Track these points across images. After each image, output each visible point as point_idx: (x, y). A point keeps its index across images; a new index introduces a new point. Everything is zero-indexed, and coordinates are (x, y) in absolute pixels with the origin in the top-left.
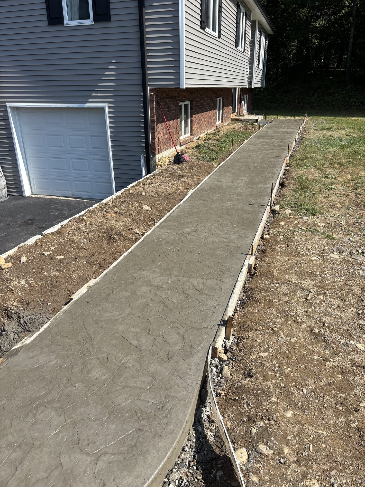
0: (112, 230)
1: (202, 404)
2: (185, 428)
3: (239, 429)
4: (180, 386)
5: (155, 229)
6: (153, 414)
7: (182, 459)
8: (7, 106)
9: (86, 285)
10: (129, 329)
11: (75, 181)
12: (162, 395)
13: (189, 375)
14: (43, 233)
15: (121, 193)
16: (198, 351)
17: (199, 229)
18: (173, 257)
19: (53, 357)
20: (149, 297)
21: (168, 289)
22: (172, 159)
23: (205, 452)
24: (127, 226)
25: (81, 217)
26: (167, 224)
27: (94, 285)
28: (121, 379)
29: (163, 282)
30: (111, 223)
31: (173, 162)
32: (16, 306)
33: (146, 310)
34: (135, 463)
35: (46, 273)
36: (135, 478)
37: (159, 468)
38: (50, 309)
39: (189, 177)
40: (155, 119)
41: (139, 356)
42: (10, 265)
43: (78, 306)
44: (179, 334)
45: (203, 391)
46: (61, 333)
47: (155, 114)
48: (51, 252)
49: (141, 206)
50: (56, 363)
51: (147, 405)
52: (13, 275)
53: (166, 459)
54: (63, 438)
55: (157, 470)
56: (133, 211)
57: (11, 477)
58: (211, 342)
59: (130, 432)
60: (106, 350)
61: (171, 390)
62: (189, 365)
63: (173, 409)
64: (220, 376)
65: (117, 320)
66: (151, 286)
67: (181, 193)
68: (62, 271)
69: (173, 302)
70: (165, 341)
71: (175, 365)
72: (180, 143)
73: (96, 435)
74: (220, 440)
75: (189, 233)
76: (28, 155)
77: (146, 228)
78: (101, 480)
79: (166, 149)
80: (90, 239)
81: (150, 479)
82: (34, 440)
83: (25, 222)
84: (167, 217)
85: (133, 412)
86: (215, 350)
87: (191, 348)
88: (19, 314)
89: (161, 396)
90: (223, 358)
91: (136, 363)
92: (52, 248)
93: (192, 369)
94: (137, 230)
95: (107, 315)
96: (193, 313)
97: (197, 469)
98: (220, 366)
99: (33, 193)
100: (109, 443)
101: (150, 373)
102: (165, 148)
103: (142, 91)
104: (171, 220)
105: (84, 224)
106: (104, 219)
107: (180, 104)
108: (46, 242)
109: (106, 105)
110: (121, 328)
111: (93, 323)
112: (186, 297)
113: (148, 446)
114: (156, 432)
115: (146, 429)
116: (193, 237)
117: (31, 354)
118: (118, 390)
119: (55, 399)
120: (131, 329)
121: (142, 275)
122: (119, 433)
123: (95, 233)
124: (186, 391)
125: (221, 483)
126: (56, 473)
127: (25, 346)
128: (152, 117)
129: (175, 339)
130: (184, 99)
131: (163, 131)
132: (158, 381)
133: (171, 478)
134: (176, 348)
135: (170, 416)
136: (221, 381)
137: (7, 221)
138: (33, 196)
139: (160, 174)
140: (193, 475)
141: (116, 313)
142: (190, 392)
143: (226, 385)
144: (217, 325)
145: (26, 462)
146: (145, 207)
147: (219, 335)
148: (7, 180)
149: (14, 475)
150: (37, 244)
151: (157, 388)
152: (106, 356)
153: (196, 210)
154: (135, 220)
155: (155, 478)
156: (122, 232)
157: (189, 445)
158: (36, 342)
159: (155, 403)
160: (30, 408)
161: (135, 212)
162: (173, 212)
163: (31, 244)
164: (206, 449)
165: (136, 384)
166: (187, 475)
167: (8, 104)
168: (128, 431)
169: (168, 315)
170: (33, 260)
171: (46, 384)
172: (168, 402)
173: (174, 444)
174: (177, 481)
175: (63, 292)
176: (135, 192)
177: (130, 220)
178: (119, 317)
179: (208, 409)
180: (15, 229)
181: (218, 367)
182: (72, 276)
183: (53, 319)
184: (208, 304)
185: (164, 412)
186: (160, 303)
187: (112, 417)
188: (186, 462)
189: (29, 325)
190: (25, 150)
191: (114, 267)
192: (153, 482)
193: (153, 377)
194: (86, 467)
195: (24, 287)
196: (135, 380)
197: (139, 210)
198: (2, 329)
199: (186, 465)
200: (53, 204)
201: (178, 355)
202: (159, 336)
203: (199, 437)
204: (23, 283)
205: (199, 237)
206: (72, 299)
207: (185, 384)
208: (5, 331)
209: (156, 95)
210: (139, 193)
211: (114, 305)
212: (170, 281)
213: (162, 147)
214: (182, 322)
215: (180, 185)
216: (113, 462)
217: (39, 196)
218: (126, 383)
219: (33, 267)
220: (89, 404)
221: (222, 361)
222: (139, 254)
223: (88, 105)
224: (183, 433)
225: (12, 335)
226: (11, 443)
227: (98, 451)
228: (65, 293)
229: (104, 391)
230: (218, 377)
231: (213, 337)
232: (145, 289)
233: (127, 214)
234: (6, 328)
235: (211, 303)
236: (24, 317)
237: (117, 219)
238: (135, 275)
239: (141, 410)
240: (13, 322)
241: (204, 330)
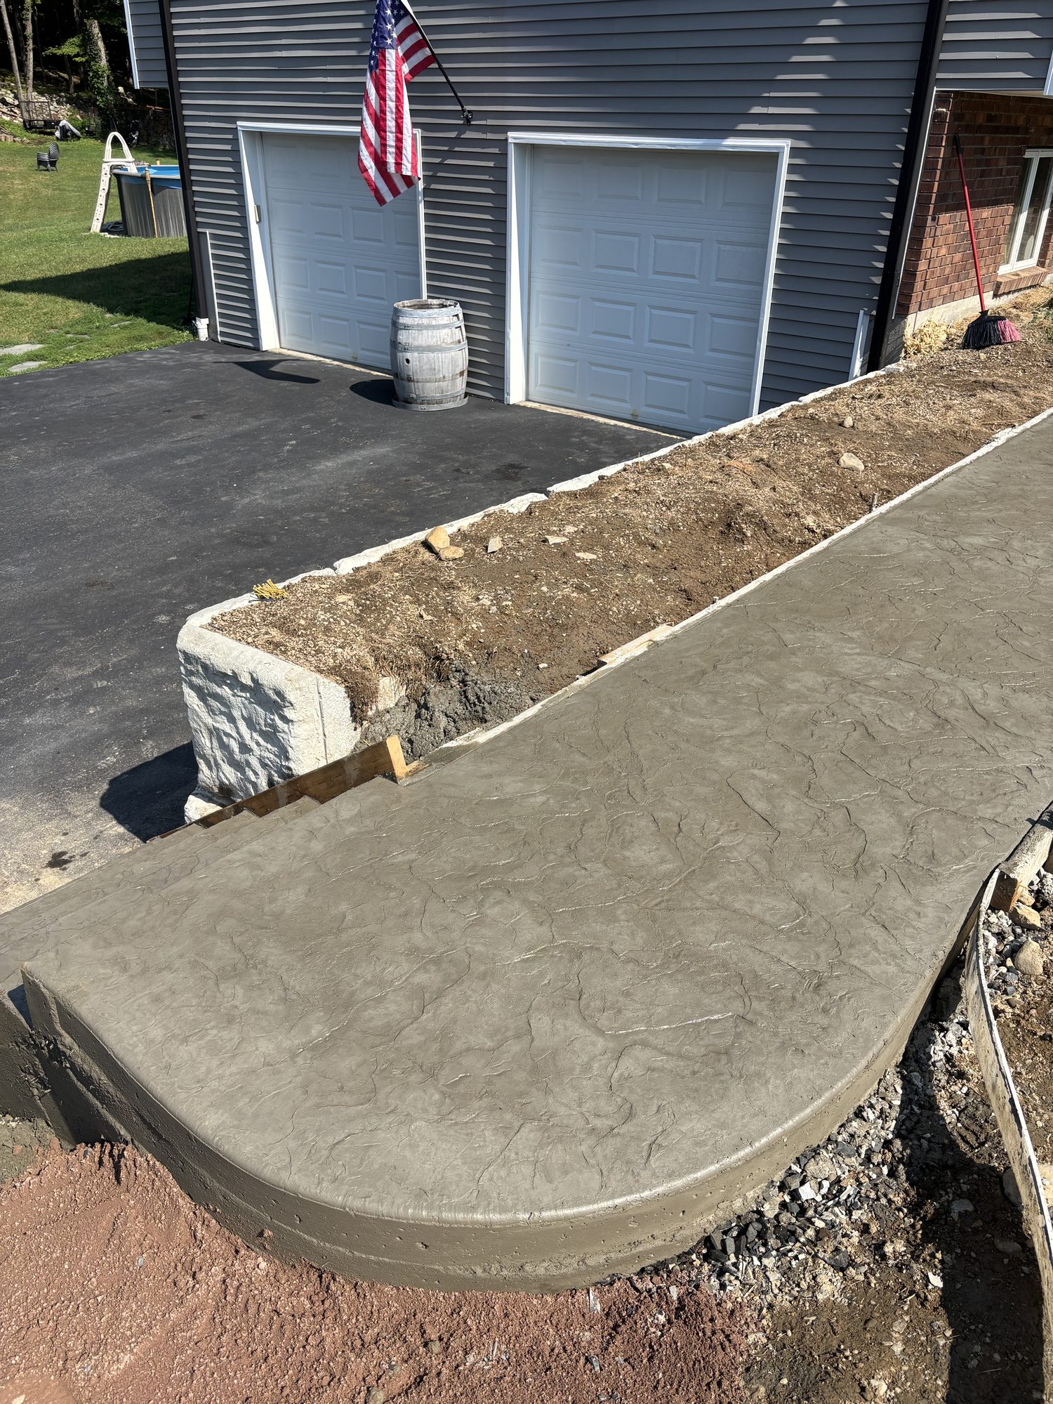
0: (739, 506)
1: (936, 1021)
2: (876, 1057)
3: (1046, 1116)
4: (880, 947)
5: (868, 524)
6: (789, 994)
7: (852, 1136)
8: (510, 140)
9: (646, 637)
10: (749, 768)
11: (647, 373)
12: (823, 955)
13: (914, 927)
14: (549, 489)
15: (779, 413)
16: (952, 875)
17: (1016, 544)
18: (914, 609)
19: (537, 787)
20: (822, 703)
21: (883, 693)
22: (959, 332)
23: (925, 1143)
24: (785, 505)
25: (656, 462)
26: (910, 515)
27: (667, 641)
28: (711, 885)
29: (870, 670)
30: (737, 487)
31: (960, 341)
32: (461, 653)
33: (806, 733)
34: (721, 1091)
35: (545, 589)
36: (714, 1126)
37: (786, 1126)
38: (541, 679)
39: (1008, 389)
40: (934, 195)
41: (769, 842)
42: (459, 552)
43: (618, 684)
44: (899, 816)
45: (948, 983)
46: (566, 737)
47: (937, 179)
48: (565, 539)
49: (835, 455)
50: (544, 804)
51: (773, 967)
52: (465, 579)
53: (808, 1111)
54: (542, 975)
55: (779, 1130)
56: (810, 465)
57: (409, 1021)
58: (1000, 861)
59: (716, 1017)
60: (677, 804)
61: (853, 951)
62: (918, 902)
63: (849, 998)
64: (1009, 963)
65: (719, 739)
66: (831, 674)
67: (971, 436)
68: (586, 590)
69: (896, 730)
70: (852, 823)
71: (874, 891)
72: (998, 285)
73: (627, 994)
74: (976, 1129)
75: (981, 550)
76: (537, 286)
77: (839, 519)
78: (625, 1100)
79: (947, 299)
80: (672, 523)
81: (757, 1144)
82: (473, 958)
83: (498, 471)
84: (914, 496)
85: (733, 973)
86: (1007, 886)
87: (930, 862)
88: (466, 674)
89: (818, 957)
90: (1028, 917)
91: (756, 858)
92: (570, 529)
93: (926, 916)
94: (810, 521)
95: (691, 720)
96: (954, 772)
97: (892, 1174)
98: (1011, 938)
99: (531, 398)
100: (658, 1023)
101: (796, 891)
102: (945, 296)
103: (910, 102)
104: (925, 506)
105: (663, 480)
106: (719, 476)
107: (1028, 155)
108: (554, 514)
109: (785, 144)
110: (728, 762)
111: (650, 732)
112: (936, 726)
113: (763, 1064)
114: (791, 1039)
115: (762, 1024)
116: (990, 564)
117: (486, 769)
118: (697, 909)
119: (531, 882)
120: (756, 772)
121: (810, 640)
122: (689, 1011)
123: (690, 509)
124: (897, 965)
125: (962, 1231)
126: (515, 1047)
127: (475, 747)
128: (926, 187)
129: (885, 826)
130: (1044, 138)
131: (950, 239)
132: (816, 917)
133: (811, 1168)
134: (881, 851)
135: (838, 1012)
136: (1008, 978)
137: (455, 460)
138: (530, 405)
139: (910, 374)
140: (876, 1185)
141: (718, 722)
142: (908, 972)
143: (1025, 992)
144: (1029, 820)
145: (447, 1001)
146: (848, 460)
147: (1031, 849)
148: (471, 352)
149: (416, 1019)
150: (531, 513)
151: (809, 933)
152: (676, 819)
153: (1014, 489)
154: (810, 490)
155: (771, 1147)
156: (765, 518)
157: (878, 1107)
158: (501, 744)
159: (800, 969)
160: (472, 886)
161: (814, 470)
162: (936, 483)
163: (515, 511)
164: (928, 1135)
165: (751, 908)
166: (857, 1180)
167: (512, 136)
168: (711, 1013)
169: (873, 762)
170: (517, 551)
171: (514, 844)
172: (837, 977)
173: (839, 1084)
174: (826, 1184)
175: (581, 643)
176: (824, 417)
177: (795, 488)
178: (726, 734)
179: (951, 1037)
180: (471, 485)
181: (1004, 938)
182: (610, 610)
183: (550, 701)
184: (1008, 758)
185: (822, 998)
186: (852, 722)
187: (674, 967)
188: (861, 1146)
189: (486, 705)
190: (530, 273)
191: (729, 606)
192: (762, 1153)
193: (803, 903)
194: (592, 1059)
195: (487, 611)
196: (749, 896)
197: (828, 464)
198: (422, 702)
199: (859, 1155)
200: (576, 434)
201: (885, 868)
202: (835, 805)
203: (911, 1100)
204: (486, 601)
205: (1013, 567)
206: (604, 663)
207: (895, 948)
208: (427, 709)
209: (956, 117)
210: (836, 419)
211: (715, 702)
212: (893, 673)
213: (934, 292)
214: (914, 789)
215: (973, 411)
216: (662, 1070)
217: (543, 407)
218: (722, 898)
219: (515, 568)
220: (613, 919)
221: (1022, 928)
222: (807, 582)
223: (732, 143)
224: (867, 1067)
225: (443, 722)
226: (417, 949)
227: (627, 1034)
228: (587, 648)
229: (659, 900)
230: (999, 966)
231: (1008, 848)
232: (809, 678)
233: (790, 470)
234: (432, 701)
235: (1018, 759)
236: (476, 683)
237: (758, 479)
238: (788, 637)
239: (756, 976)
240: (450, 692)
241: (980, 824)
